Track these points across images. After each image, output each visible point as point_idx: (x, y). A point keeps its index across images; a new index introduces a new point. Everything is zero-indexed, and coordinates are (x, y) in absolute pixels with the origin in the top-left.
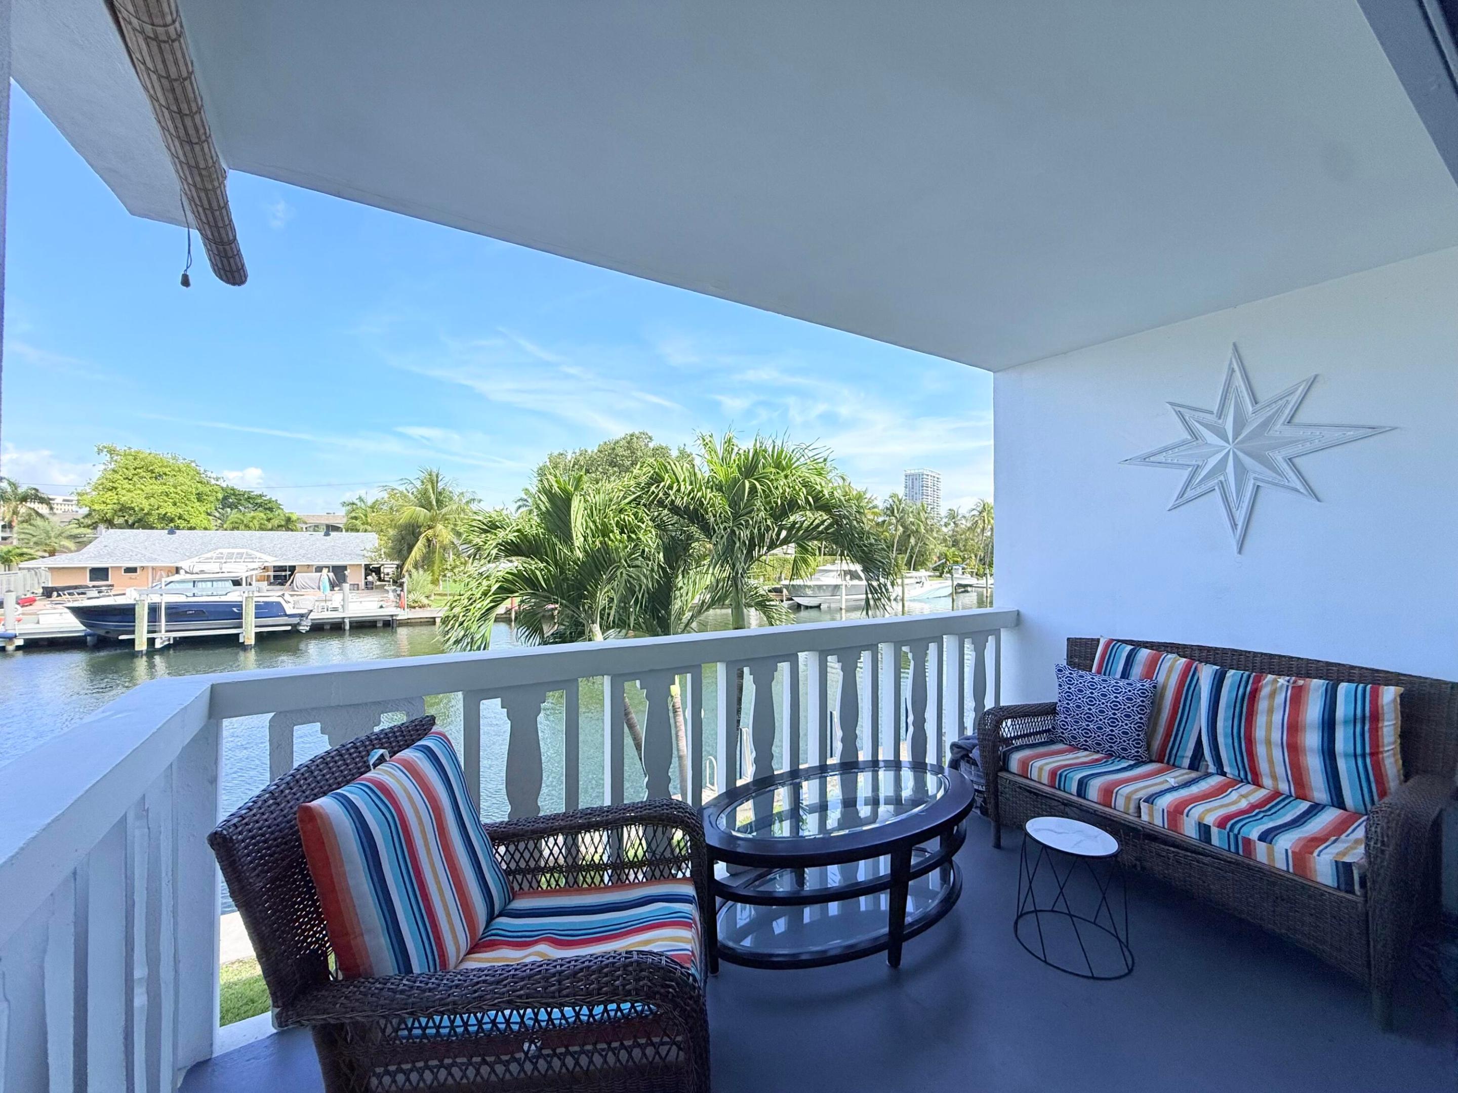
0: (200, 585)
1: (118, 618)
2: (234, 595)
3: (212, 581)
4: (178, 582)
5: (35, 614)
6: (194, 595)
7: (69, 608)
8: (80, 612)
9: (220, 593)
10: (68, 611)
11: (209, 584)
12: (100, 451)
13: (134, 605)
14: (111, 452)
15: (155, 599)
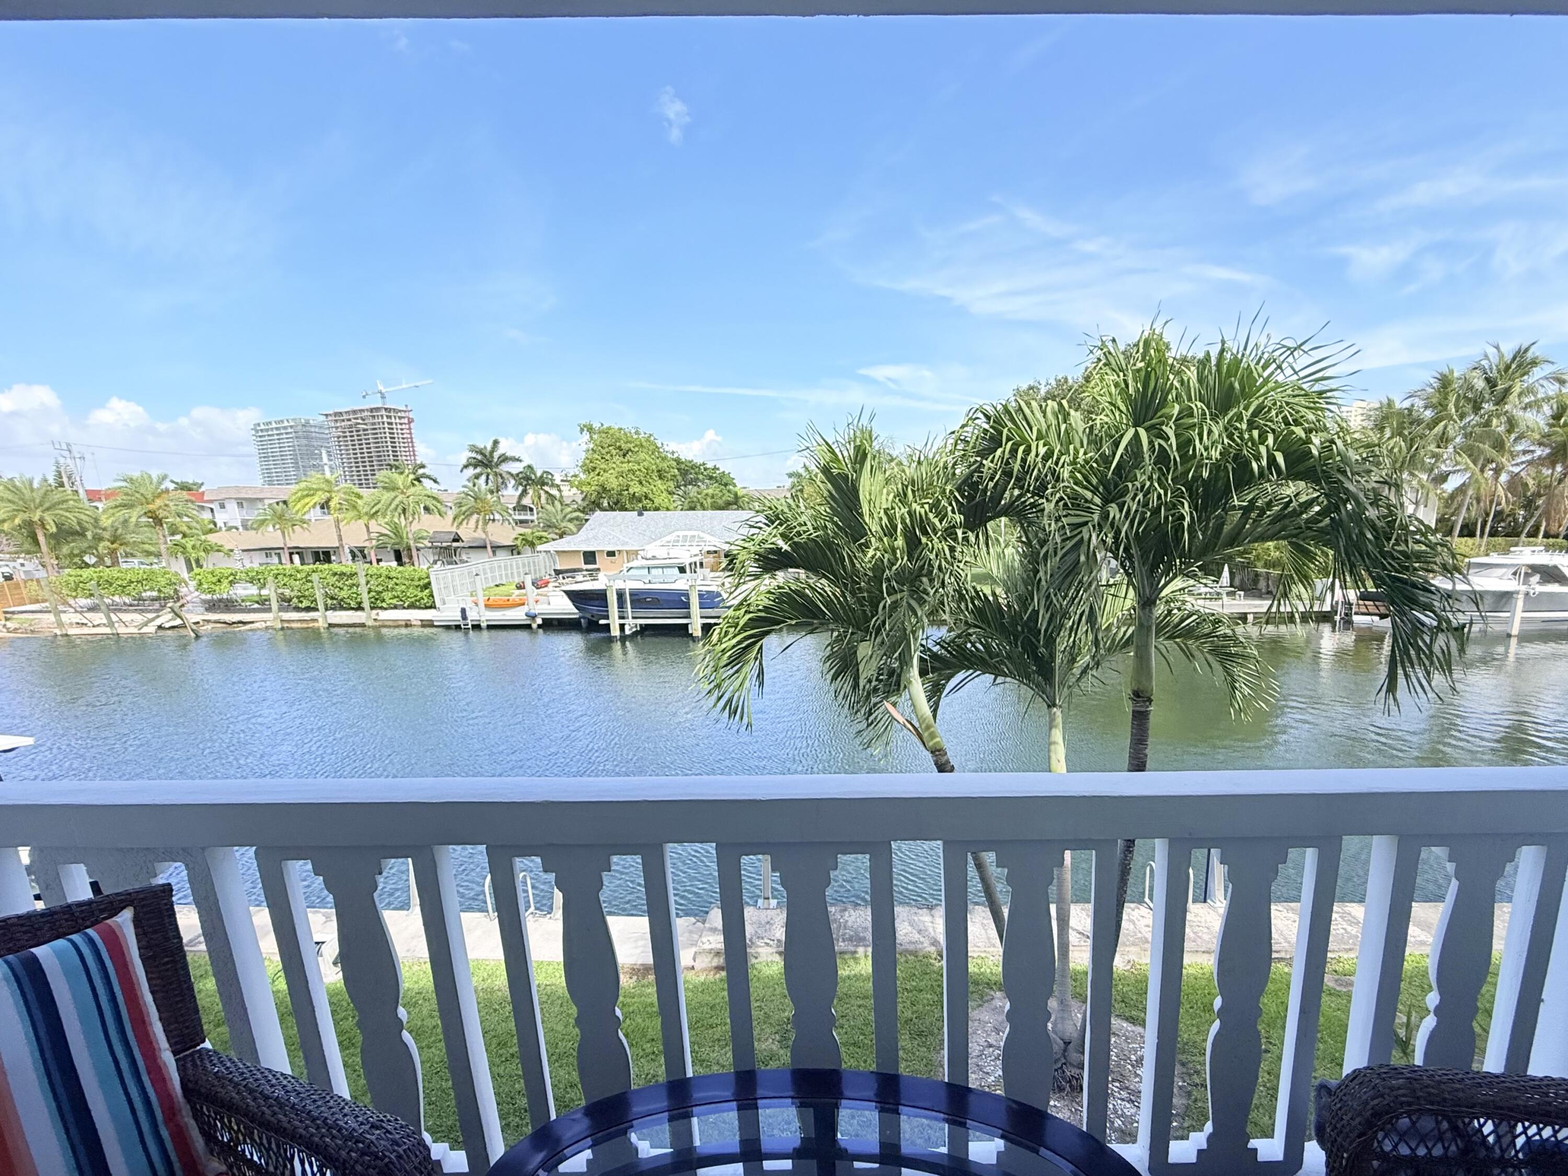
0: (653, 571)
1: (597, 603)
2: (681, 583)
3: (663, 568)
4: (637, 568)
5: (546, 595)
6: (650, 582)
7: (566, 592)
8: (574, 596)
9: (670, 580)
10: (563, 594)
11: (660, 570)
12: (582, 430)
13: (605, 590)
14: (590, 429)
15: (620, 585)
